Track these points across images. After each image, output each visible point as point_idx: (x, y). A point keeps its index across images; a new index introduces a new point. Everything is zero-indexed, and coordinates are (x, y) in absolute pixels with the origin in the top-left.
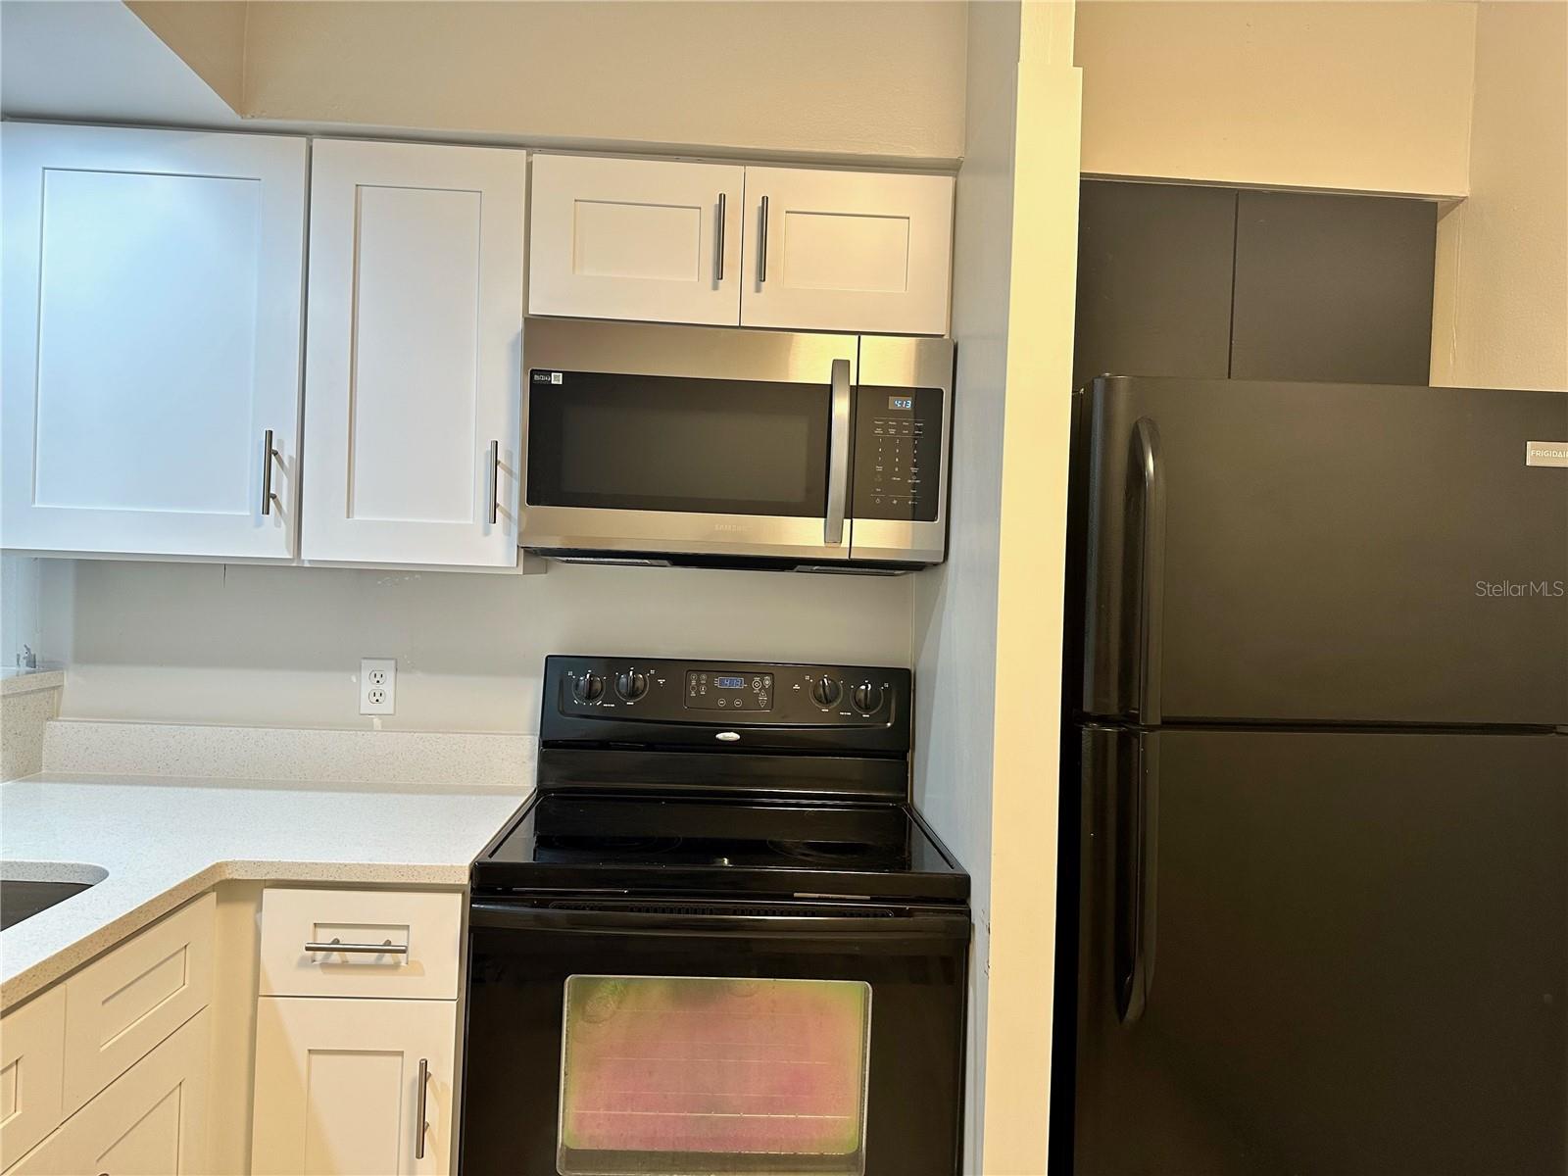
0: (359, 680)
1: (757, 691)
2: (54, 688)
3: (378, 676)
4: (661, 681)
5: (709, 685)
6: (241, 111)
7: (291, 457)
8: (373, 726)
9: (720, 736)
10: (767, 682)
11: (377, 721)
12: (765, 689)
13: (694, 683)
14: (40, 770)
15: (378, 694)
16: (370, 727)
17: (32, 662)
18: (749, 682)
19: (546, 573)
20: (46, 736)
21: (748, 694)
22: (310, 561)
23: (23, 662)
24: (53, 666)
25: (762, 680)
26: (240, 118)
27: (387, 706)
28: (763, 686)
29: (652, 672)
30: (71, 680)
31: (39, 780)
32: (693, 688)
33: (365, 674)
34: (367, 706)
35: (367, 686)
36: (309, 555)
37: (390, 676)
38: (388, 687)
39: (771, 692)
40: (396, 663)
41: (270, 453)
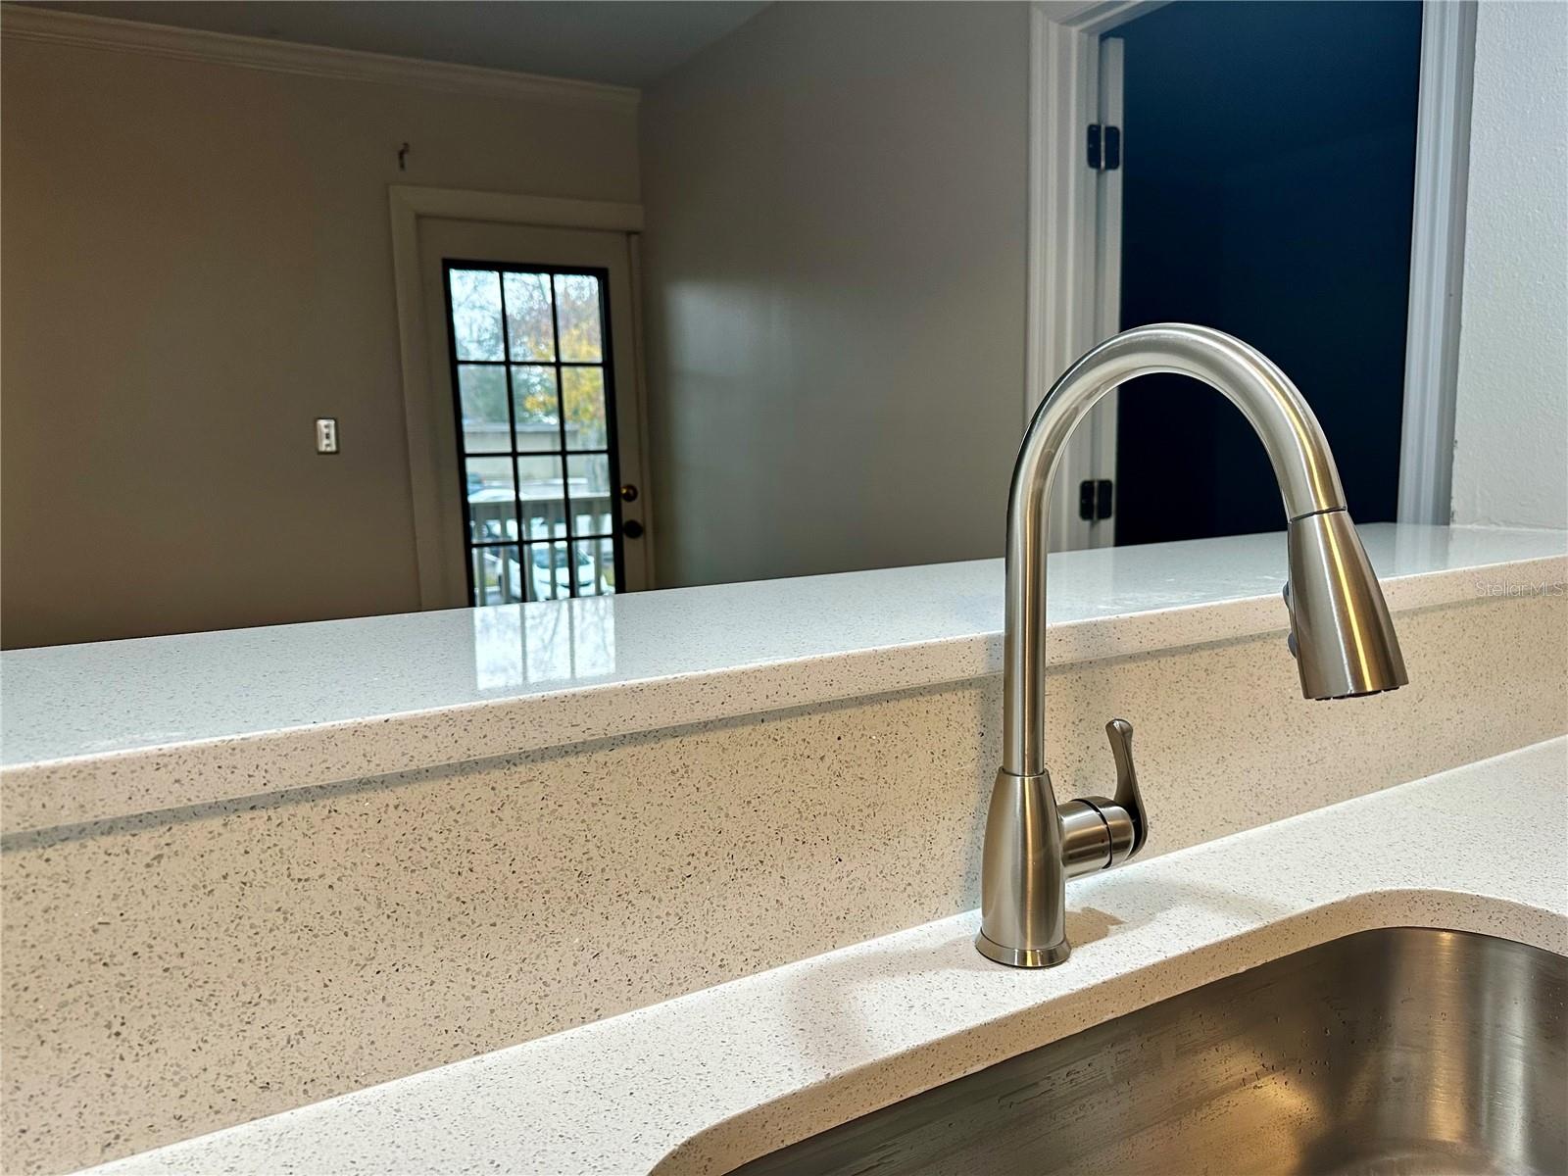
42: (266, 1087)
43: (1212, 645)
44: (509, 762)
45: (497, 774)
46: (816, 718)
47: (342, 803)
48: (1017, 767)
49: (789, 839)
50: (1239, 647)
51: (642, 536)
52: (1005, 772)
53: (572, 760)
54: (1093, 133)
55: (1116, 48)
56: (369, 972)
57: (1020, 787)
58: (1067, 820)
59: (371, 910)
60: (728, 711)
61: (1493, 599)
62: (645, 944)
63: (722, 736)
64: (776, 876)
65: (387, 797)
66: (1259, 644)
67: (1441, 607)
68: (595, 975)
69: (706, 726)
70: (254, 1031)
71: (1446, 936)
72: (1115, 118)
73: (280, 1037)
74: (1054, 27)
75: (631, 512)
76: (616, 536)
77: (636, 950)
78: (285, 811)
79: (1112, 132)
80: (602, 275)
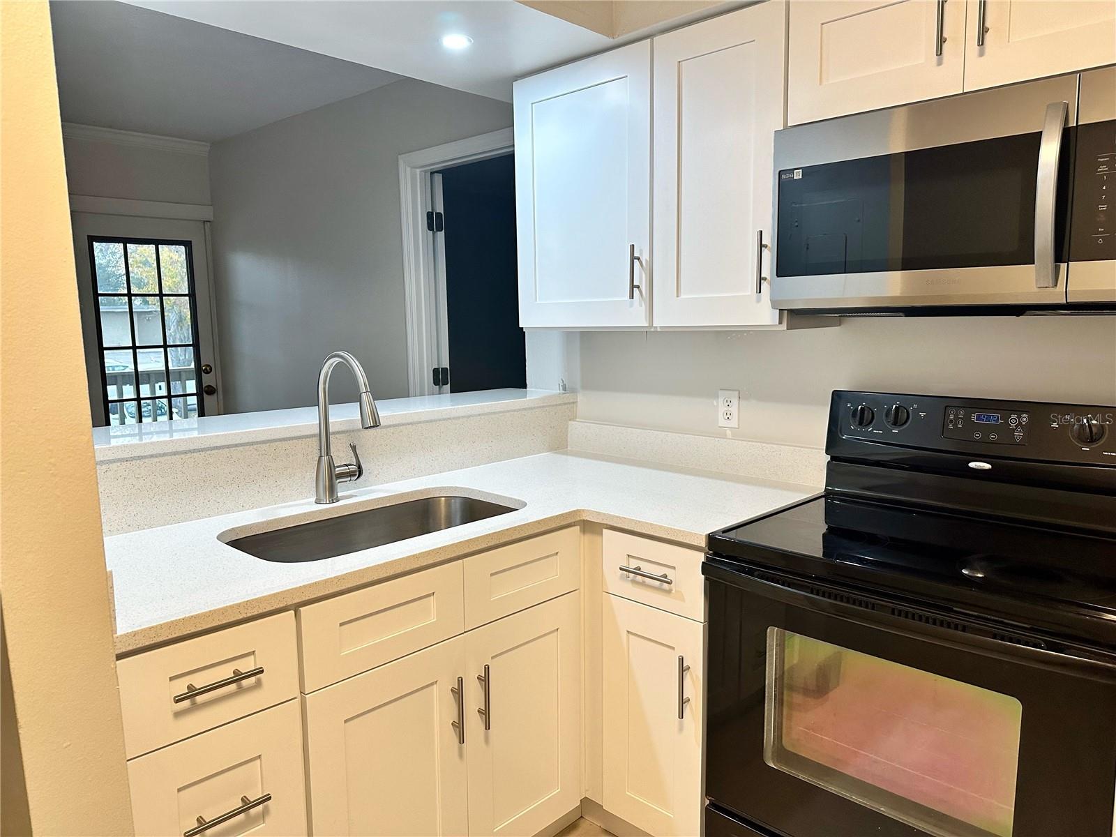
0: (718, 403)
1: (1013, 426)
2: (573, 403)
3: (729, 402)
4: (922, 414)
5: (967, 419)
6: (612, 35)
7: (646, 260)
8: (726, 435)
9: (972, 465)
10: (1025, 418)
11: (729, 432)
12: (1022, 427)
13: (952, 417)
14: (567, 448)
15: (729, 414)
16: (724, 436)
17: (565, 389)
18: (1006, 418)
19: (840, 325)
20: (569, 429)
21: (1005, 429)
22: (661, 327)
23: (561, 388)
24: (574, 391)
25: (1019, 417)
26: (612, 40)
27: (734, 423)
28: (1020, 424)
29: (915, 406)
30: (581, 398)
31: (566, 453)
32: (951, 421)
33: (721, 400)
34: (722, 422)
35: (722, 408)
36: (658, 323)
37: (735, 401)
38: (734, 409)
39: (1028, 429)
40: (739, 393)
41: (633, 258)
42: (129, 526)
43: (394, 426)
44: (185, 452)
45: (183, 456)
46: (268, 444)
47: (146, 461)
48: (323, 454)
49: (261, 476)
50: (404, 427)
51: (216, 394)
52: (321, 456)
53: (201, 453)
54: (430, 215)
55: (439, 179)
56: (153, 500)
57: (325, 459)
58: (337, 469)
59: (153, 486)
60: (242, 442)
61: (500, 412)
62: (222, 499)
63: (241, 448)
64: (258, 485)
65: (157, 460)
66: (410, 426)
67: (479, 415)
68: (208, 506)
69: (236, 445)
70: (127, 512)
71: (443, 498)
72: (440, 208)
73: (133, 514)
74: (408, 169)
75: (208, 380)
76: (199, 395)
77: (219, 501)
78: (134, 462)
79: (439, 215)
80: (187, 244)
